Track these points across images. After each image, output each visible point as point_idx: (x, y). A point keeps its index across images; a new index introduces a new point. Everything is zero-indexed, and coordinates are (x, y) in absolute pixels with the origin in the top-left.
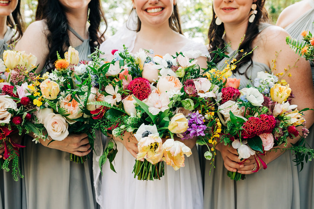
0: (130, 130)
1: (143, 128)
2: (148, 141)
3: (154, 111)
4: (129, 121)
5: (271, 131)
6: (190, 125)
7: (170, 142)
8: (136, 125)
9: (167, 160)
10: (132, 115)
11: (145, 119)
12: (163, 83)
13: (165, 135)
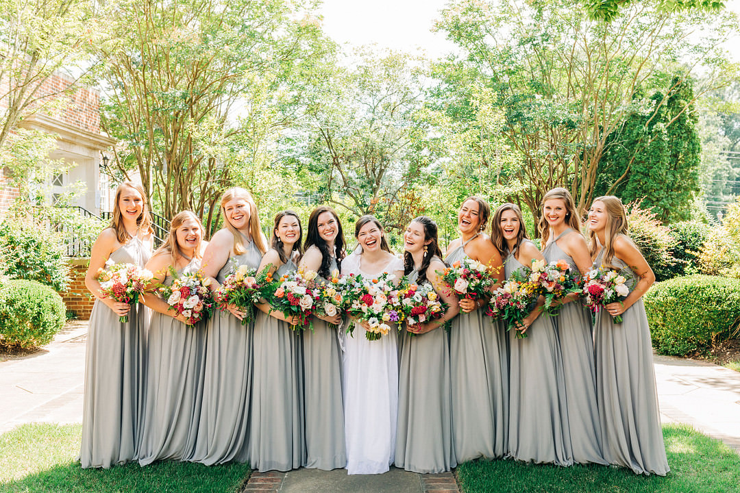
0: (366, 320)
1: (372, 319)
2: (374, 325)
3: (376, 312)
4: (365, 316)
5: (423, 313)
6: (391, 317)
7: (383, 325)
8: (369, 317)
9: (382, 332)
10: (366, 314)
11: (372, 315)
12: (378, 298)
13: (381, 321)
